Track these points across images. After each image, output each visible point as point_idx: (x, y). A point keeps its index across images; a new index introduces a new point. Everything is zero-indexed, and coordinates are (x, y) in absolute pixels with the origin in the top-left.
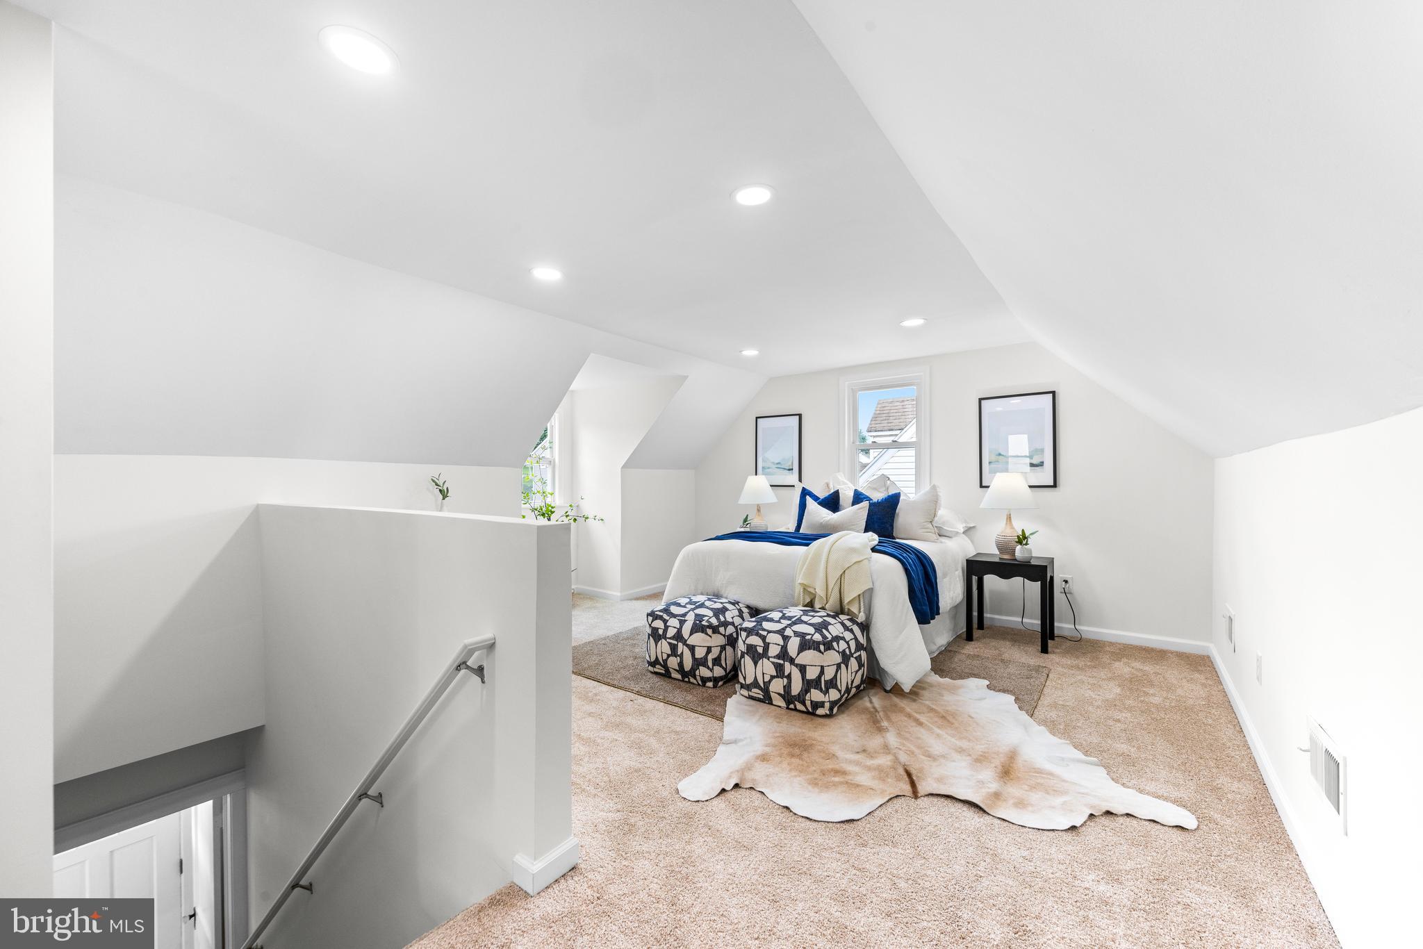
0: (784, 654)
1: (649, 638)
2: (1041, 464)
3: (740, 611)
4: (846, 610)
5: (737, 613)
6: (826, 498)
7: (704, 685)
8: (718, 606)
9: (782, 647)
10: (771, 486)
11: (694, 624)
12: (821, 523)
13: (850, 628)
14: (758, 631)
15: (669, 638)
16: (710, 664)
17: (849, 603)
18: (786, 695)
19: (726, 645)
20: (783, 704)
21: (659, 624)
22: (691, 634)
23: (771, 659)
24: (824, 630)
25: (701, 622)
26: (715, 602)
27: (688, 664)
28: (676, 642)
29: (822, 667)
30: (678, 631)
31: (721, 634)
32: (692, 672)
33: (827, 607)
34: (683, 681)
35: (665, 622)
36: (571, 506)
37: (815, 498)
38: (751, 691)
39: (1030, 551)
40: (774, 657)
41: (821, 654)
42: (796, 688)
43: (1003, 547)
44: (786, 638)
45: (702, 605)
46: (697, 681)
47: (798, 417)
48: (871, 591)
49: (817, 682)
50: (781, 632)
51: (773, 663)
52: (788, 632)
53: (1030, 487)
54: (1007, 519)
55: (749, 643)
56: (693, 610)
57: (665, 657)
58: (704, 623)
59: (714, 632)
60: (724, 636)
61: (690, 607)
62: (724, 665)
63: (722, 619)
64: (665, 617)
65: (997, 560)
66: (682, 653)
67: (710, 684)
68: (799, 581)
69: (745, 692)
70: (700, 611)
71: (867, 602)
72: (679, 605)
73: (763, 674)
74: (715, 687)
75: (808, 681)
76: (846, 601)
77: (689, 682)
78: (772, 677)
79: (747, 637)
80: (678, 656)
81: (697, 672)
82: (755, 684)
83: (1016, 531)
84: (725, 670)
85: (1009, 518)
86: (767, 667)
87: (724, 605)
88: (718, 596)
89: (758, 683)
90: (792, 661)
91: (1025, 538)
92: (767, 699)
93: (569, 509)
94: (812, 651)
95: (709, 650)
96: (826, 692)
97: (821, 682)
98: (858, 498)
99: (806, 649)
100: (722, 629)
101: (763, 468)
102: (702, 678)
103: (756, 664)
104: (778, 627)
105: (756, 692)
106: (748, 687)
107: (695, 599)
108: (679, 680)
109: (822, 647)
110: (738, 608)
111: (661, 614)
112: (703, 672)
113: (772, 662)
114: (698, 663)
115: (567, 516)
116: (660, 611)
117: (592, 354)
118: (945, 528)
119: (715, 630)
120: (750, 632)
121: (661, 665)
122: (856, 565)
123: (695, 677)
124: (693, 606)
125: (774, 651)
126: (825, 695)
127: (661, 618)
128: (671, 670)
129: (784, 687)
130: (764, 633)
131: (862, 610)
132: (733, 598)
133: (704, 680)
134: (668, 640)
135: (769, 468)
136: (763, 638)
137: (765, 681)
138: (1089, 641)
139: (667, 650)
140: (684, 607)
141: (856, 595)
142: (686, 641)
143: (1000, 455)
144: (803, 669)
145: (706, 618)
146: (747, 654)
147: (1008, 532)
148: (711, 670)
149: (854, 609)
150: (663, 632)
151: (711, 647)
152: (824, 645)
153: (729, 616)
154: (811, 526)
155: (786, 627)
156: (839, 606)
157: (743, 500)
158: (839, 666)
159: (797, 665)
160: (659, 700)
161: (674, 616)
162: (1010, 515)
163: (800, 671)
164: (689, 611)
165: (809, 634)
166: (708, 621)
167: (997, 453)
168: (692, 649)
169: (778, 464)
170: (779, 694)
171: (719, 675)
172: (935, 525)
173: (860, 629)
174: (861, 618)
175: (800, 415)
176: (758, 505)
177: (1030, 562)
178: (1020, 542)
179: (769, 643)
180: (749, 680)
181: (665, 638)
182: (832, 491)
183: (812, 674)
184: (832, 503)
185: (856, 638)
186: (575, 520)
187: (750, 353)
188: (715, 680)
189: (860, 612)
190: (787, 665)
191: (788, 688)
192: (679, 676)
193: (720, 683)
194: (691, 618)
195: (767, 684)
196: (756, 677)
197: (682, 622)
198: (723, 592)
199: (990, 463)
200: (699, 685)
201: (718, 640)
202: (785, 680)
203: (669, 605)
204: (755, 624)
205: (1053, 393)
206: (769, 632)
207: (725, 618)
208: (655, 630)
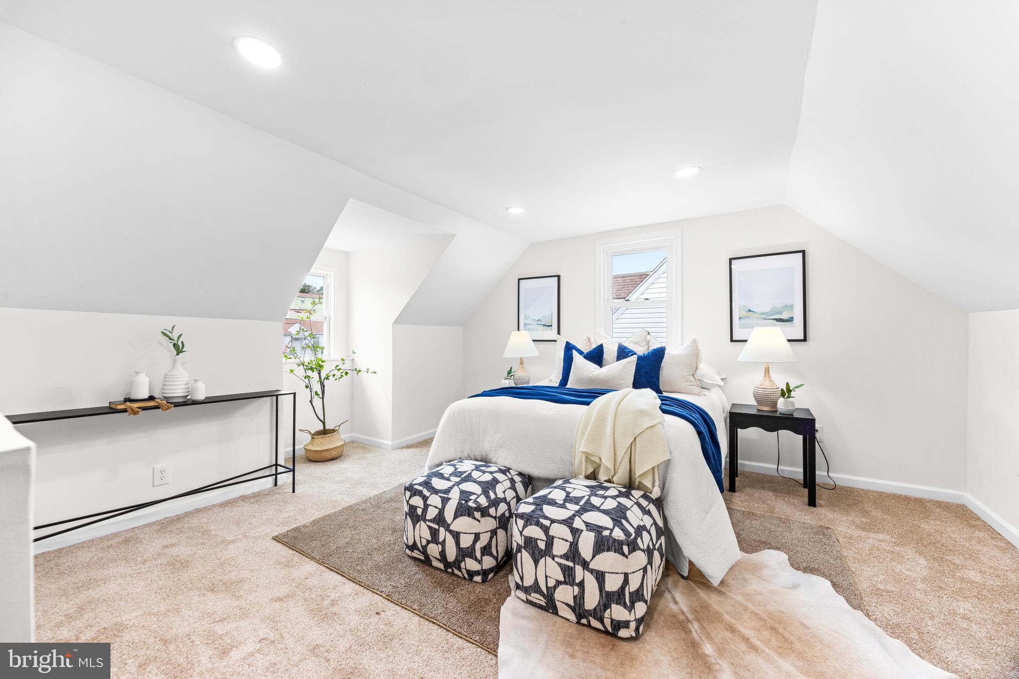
0: (573, 554)
1: (406, 518)
2: (791, 320)
3: (512, 481)
4: (637, 483)
5: (508, 484)
6: (590, 352)
7: (471, 579)
8: (487, 477)
9: (571, 544)
10: (533, 341)
11: (459, 504)
12: (590, 378)
13: (647, 509)
14: (538, 518)
15: (430, 521)
16: (478, 554)
17: (642, 475)
18: (577, 608)
19: (497, 528)
20: (572, 617)
21: (417, 501)
22: (455, 518)
23: (556, 559)
24: (624, 522)
25: (467, 501)
26: (484, 472)
27: (451, 554)
28: (436, 527)
29: (626, 575)
30: (440, 512)
31: (492, 516)
32: (457, 564)
33: (615, 479)
34: (446, 571)
35: (425, 499)
36: (343, 360)
37: (581, 353)
38: (530, 595)
39: (793, 404)
40: (561, 557)
41: (625, 558)
42: (592, 600)
43: (760, 399)
44: (575, 532)
45: (468, 478)
46: (462, 573)
47: (557, 278)
48: (668, 463)
49: (619, 596)
50: (568, 522)
51: (559, 564)
52: (578, 523)
53: (789, 341)
54: (765, 372)
55: (528, 535)
56: (458, 484)
57: (424, 543)
58: (471, 504)
59: (483, 516)
60: (495, 518)
61: (455, 479)
62: (495, 553)
63: (492, 496)
64: (426, 492)
65: (754, 412)
66: (445, 540)
67: (478, 579)
68: (581, 450)
69: (523, 596)
70: (468, 486)
71: (661, 473)
72: (441, 476)
73: (546, 577)
74: (484, 581)
75: (609, 594)
76: (638, 472)
77: (453, 573)
78: (559, 583)
79: (525, 526)
80: (440, 543)
81: (463, 565)
82: (536, 588)
83: (774, 384)
84: (496, 558)
85: (767, 371)
86: (551, 570)
87: (495, 475)
88: (486, 461)
89: (540, 588)
90: (585, 565)
91: (789, 391)
92: (550, 607)
93: (340, 363)
94: (612, 553)
95: (477, 537)
96: (630, 609)
97: (624, 595)
98: (623, 353)
99: (603, 551)
100: (492, 511)
101: (525, 324)
102: (468, 572)
103: (536, 562)
104: (563, 514)
105: (535, 597)
106: (526, 590)
107: (461, 468)
108: (441, 570)
109: (626, 549)
110: (510, 477)
111: (420, 488)
112: (471, 564)
113: (557, 563)
114: (465, 553)
115: (339, 370)
116: (420, 484)
117: (351, 200)
118: (704, 381)
119: (484, 512)
120: (528, 519)
121: (419, 550)
122: (649, 430)
123: (459, 569)
124: (458, 479)
125: (561, 548)
126: (630, 611)
127: (420, 493)
128: (431, 557)
129: (575, 597)
130: (547, 523)
131: (657, 483)
132: (503, 462)
133: (471, 574)
134: (428, 523)
135: (530, 325)
136: (546, 530)
137: (549, 585)
138: (843, 488)
139: (427, 535)
140: (448, 479)
141: (651, 467)
142: (449, 525)
143: (750, 311)
144: (600, 577)
145: (473, 497)
146: (525, 548)
147: (767, 384)
148: (480, 562)
149: (648, 483)
150: (423, 513)
151: (479, 534)
152: (628, 545)
153: (499, 489)
154: (579, 381)
155: (574, 515)
156: (628, 478)
157: (507, 354)
158: (645, 570)
159: (592, 571)
160: (413, 611)
161: (435, 491)
162: (768, 368)
163: (597, 579)
164: (454, 486)
165: (607, 529)
166: (475, 501)
167: (748, 309)
168: (456, 536)
169: (538, 320)
170: (567, 605)
171: (489, 567)
172: (697, 378)
173: (656, 507)
174: (656, 493)
175: (559, 277)
176: (521, 359)
177: (792, 415)
178: (783, 394)
179: (553, 537)
180: (529, 581)
181: (425, 520)
182: (594, 346)
183: (613, 584)
184: (596, 356)
185: (655, 523)
186: (347, 373)
187: (516, 211)
188: (484, 573)
189: (653, 486)
190: (579, 569)
191: (579, 599)
192: (441, 566)
193: (491, 576)
194: (455, 495)
195: (551, 591)
196: (536, 579)
197: (445, 501)
198: (493, 457)
199: (740, 318)
200: (465, 578)
201: (489, 524)
202: (576, 589)
203: (430, 476)
204: (533, 507)
205: (803, 252)
206: (553, 521)
207: (495, 494)
208: (413, 509)
